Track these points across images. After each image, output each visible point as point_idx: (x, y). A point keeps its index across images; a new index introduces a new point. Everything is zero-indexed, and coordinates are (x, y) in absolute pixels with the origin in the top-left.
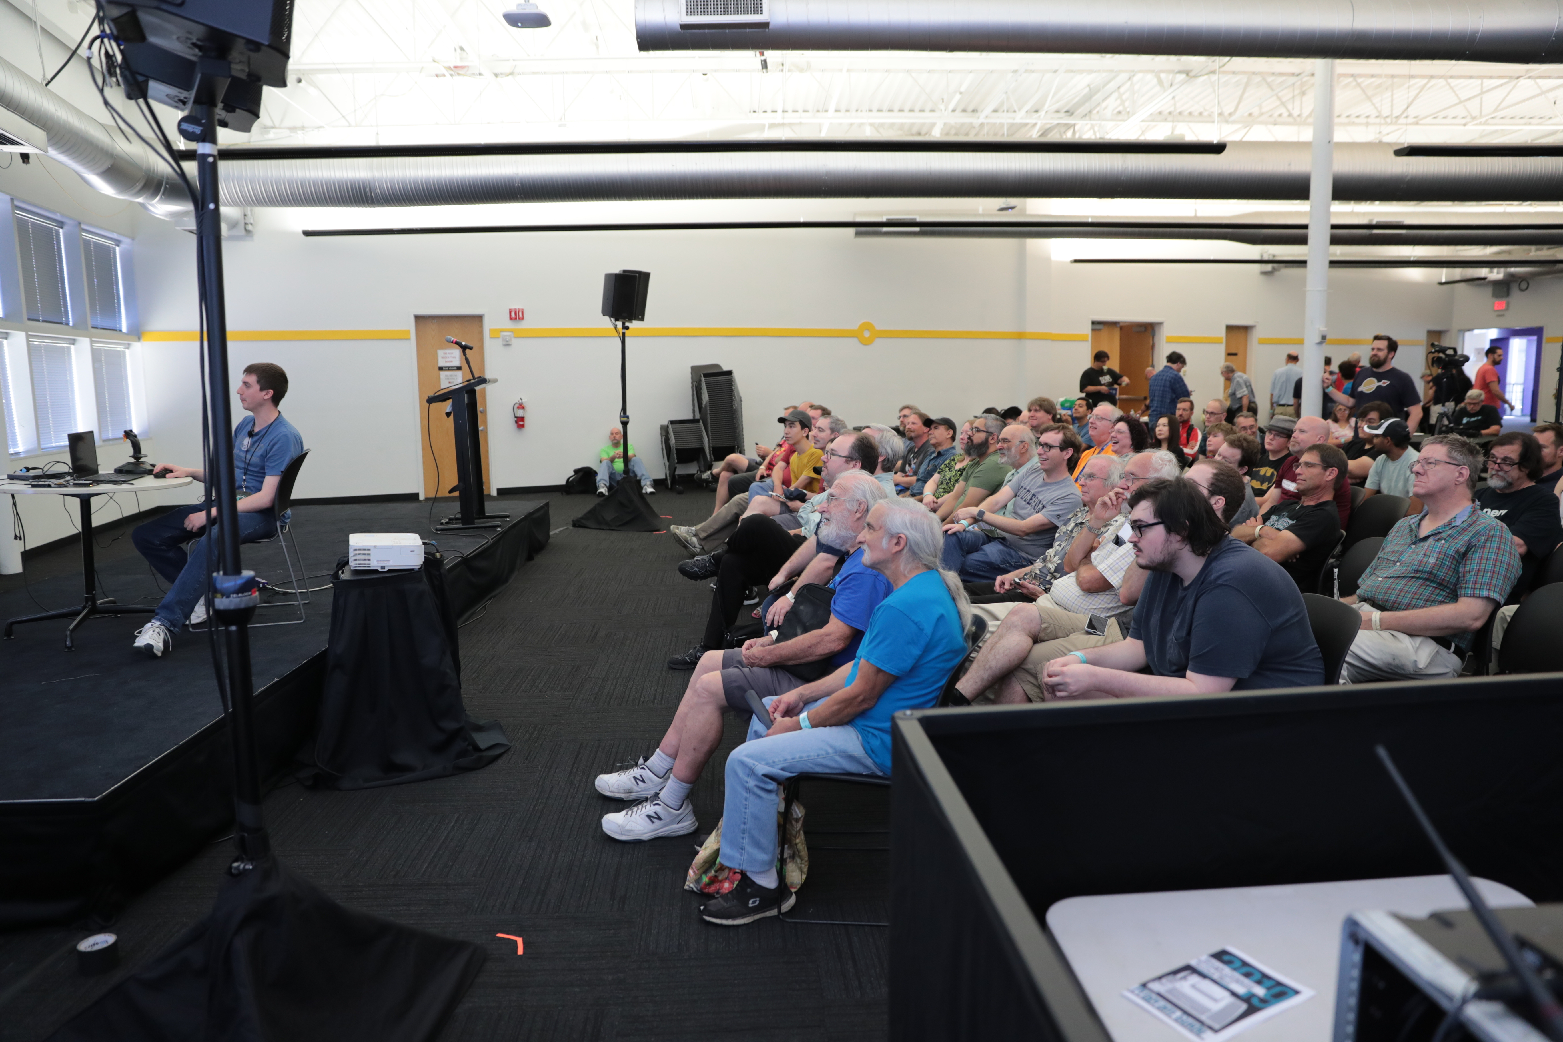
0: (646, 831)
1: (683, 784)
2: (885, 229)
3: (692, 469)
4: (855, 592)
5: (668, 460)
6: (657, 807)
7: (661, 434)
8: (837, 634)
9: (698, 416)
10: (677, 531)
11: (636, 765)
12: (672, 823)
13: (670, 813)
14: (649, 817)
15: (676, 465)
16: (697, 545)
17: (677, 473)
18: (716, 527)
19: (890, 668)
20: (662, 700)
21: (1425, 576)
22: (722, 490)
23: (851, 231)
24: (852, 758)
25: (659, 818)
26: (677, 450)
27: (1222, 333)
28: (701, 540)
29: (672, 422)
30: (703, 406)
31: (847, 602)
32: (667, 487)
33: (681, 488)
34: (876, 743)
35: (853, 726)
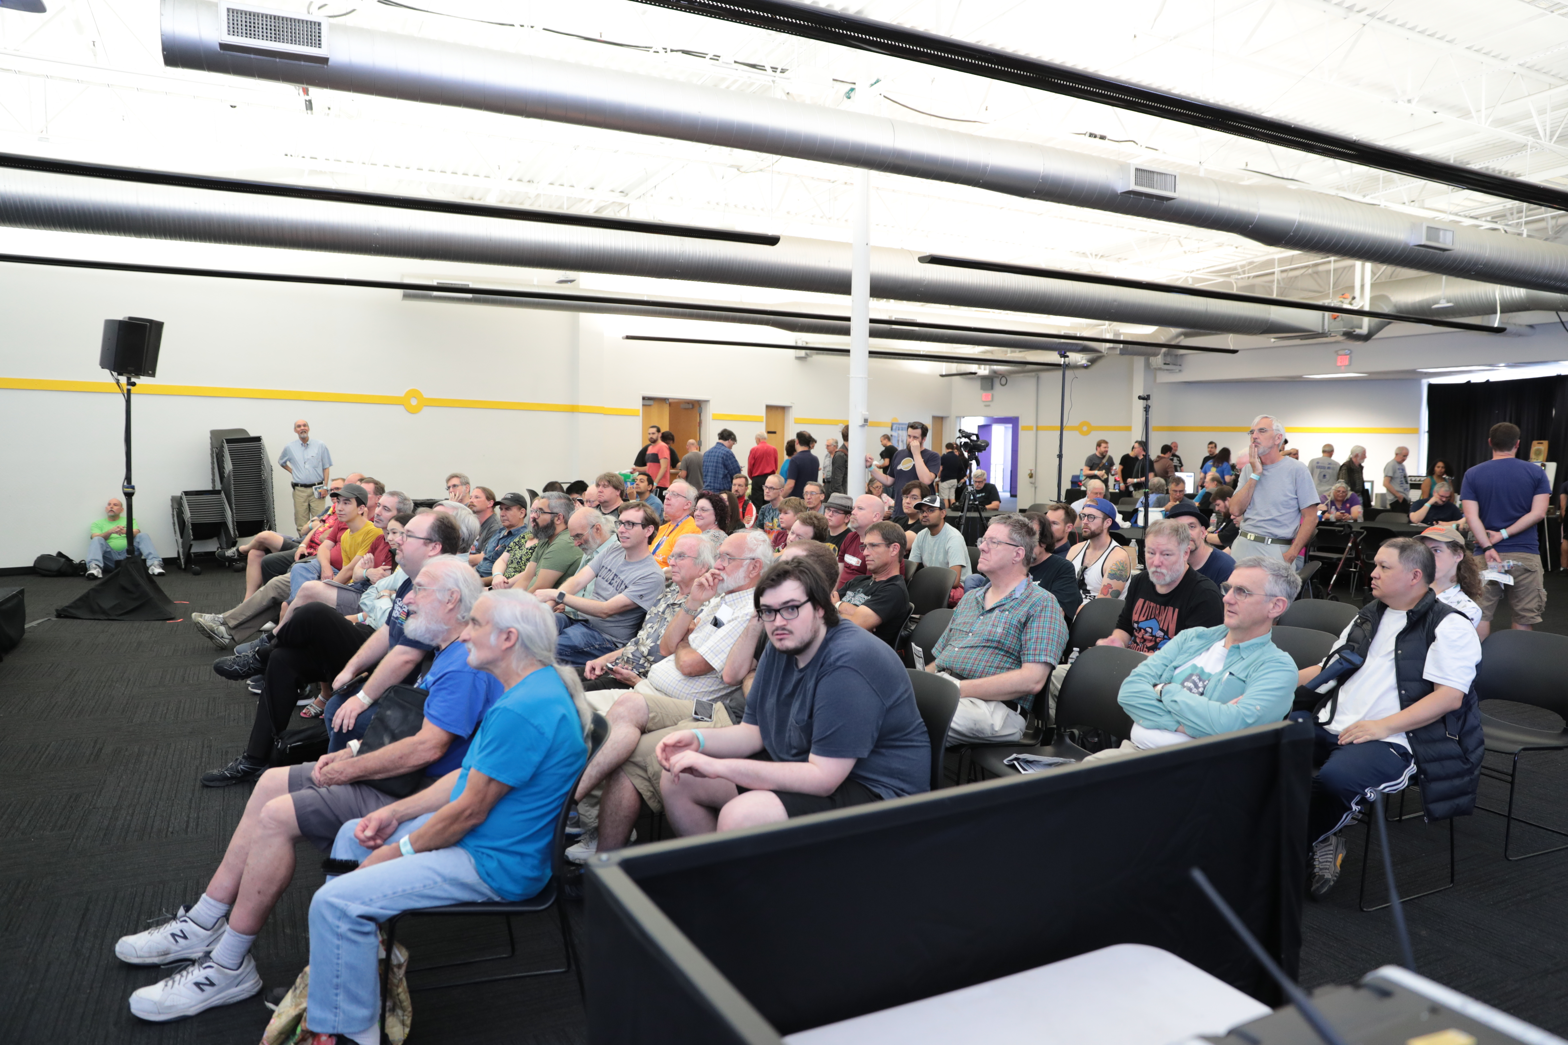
0: (193, 1003)
1: (245, 936)
2: (436, 293)
3: (211, 546)
4: (452, 693)
5: (182, 537)
6: (209, 970)
7: (172, 506)
8: (434, 742)
9: (218, 487)
10: (201, 620)
11: (174, 917)
12: (228, 987)
13: (227, 974)
14: (197, 984)
15: (192, 542)
16: (226, 636)
17: (193, 550)
18: (249, 613)
19: (508, 779)
20: (197, 828)
21: (994, 645)
22: (253, 571)
23: (399, 292)
24: (464, 886)
25: (212, 984)
26: (192, 524)
27: (763, 412)
28: (230, 629)
29: (187, 493)
30: (226, 475)
31: (443, 704)
32: (180, 567)
33: (198, 568)
34: (492, 865)
35: (463, 847)
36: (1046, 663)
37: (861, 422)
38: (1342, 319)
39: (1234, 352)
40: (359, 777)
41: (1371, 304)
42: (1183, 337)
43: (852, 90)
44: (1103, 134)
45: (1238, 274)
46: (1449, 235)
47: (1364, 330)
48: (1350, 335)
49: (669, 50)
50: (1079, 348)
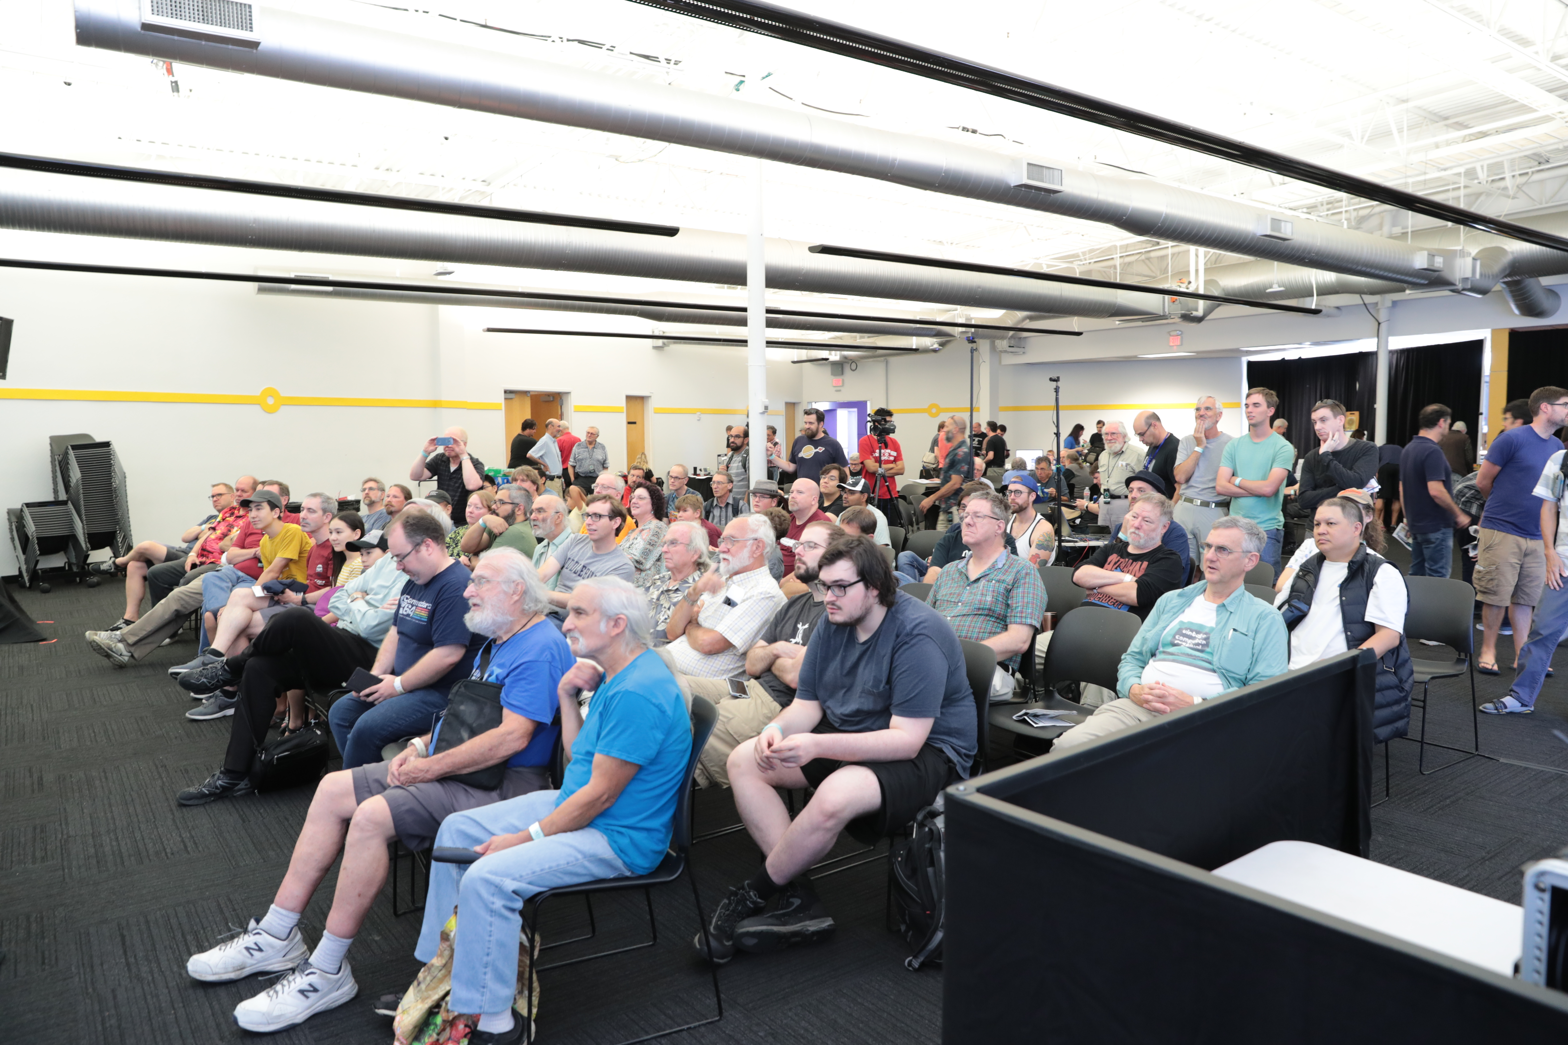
0: (299, 1011)
1: (345, 940)
2: (293, 287)
3: (57, 561)
4: (532, 682)
5: (24, 552)
6: (311, 976)
7: (9, 520)
9: (63, 496)
11: (246, 931)
12: (330, 991)
13: (329, 979)
14: (302, 992)
15: (38, 558)
16: (125, 653)
17: (39, 566)
19: (635, 758)
21: (986, 612)
22: (134, 585)
23: (254, 285)
25: (315, 990)
26: (38, 538)
27: (623, 403)
28: (128, 645)
29: (28, 505)
30: (72, 485)
32: (22, 586)
33: (46, 585)
34: (624, 842)
35: (593, 827)
36: (1031, 625)
37: (762, 409)
38: (1180, 303)
39: (1079, 334)
40: (446, 773)
41: (1205, 288)
42: (1028, 320)
43: (742, 82)
44: (975, 128)
45: (1081, 260)
46: (1289, 225)
47: (1200, 313)
48: (1187, 318)
49: (565, 40)
50: (934, 333)
